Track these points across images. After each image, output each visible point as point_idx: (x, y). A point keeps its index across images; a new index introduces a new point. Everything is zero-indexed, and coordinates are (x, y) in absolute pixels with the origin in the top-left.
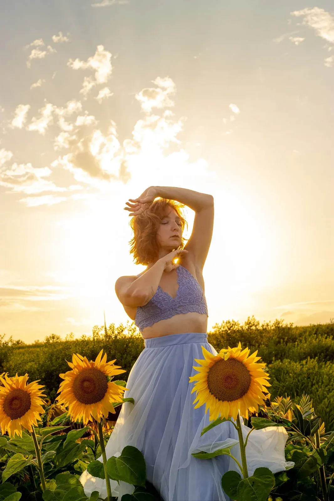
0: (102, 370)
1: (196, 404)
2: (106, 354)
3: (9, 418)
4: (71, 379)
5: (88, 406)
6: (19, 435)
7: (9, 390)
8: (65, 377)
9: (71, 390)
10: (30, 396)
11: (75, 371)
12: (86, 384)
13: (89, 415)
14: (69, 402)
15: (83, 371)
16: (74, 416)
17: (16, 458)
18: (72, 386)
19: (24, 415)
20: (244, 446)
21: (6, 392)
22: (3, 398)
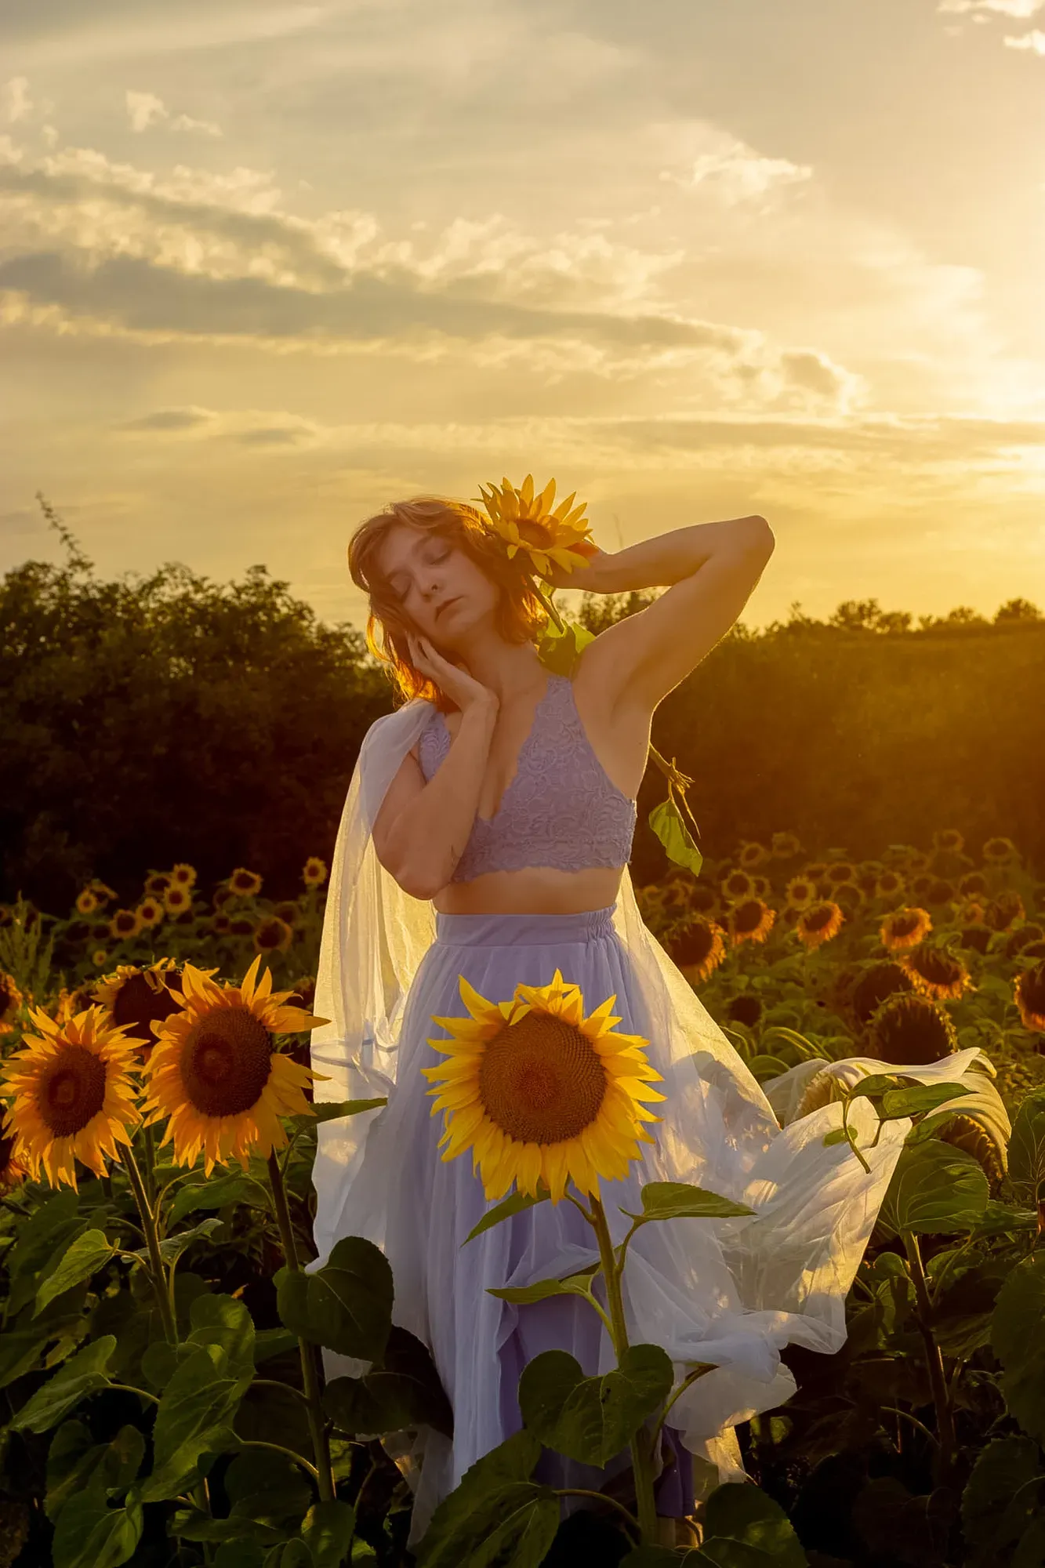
0: (259, 1015)
1: (445, 1146)
2: (268, 971)
3: (49, 1130)
4: (176, 1036)
5: (216, 1120)
6: (69, 1182)
7: (52, 1047)
8: (159, 1031)
9: (175, 1069)
11: (190, 1016)
12: (210, 1056)
14: (165, 1107)
15: (211, 1015)
16: (179, 1148)
17: (88, 1243)
18: (179, 1058)
20: (614, 1273)
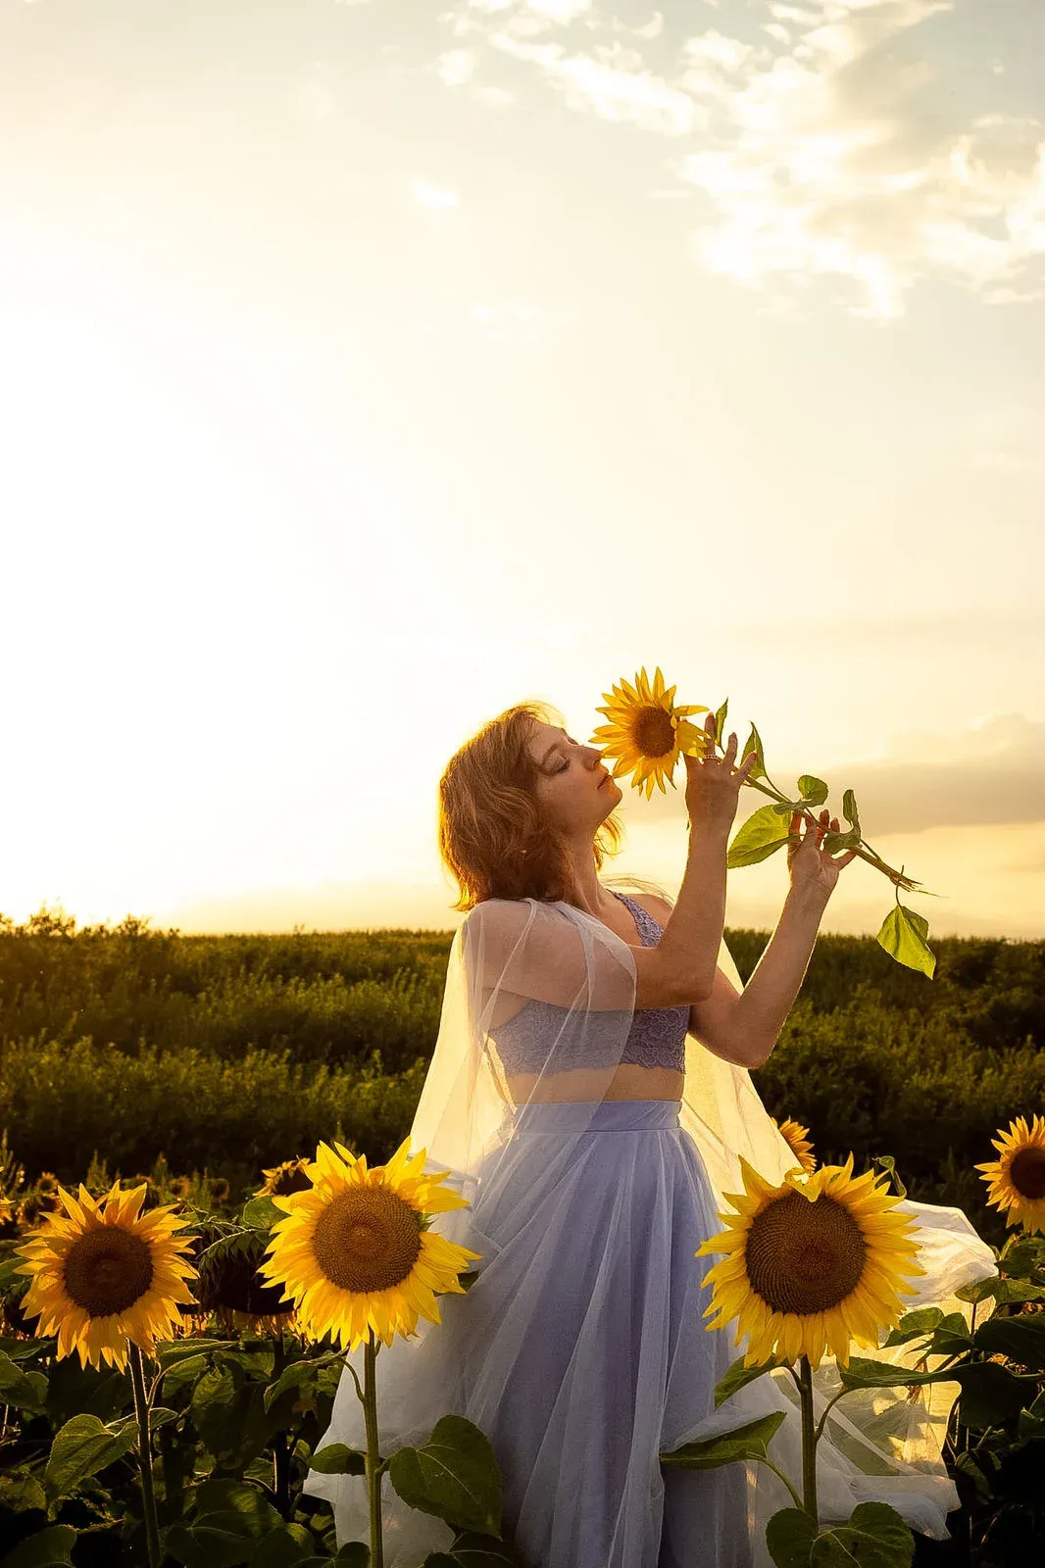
0: (406, 1196)
1: (711, 1318)
3: (82, 1311)
4: (308, 1213)
5: (361, 1297)
6: (114, 1361)
7: (82, 1226)
8: (289, 1206)
10: (148, 1251)
11: (324, 1192)
12: (360, 1232)
13: (363, 1328)
14: (302, 1282)
15: (349, 1194)
16: (318, 1324)
17: (80, 1428)
18: (312, 1235)
19: (131, 1306)
20: (812, 1442)
21: (73, 1234)
22: (64, 1250)
